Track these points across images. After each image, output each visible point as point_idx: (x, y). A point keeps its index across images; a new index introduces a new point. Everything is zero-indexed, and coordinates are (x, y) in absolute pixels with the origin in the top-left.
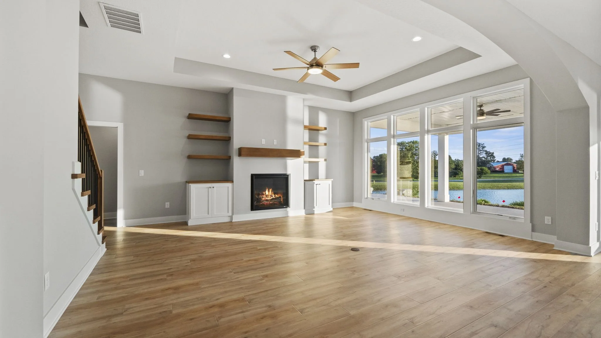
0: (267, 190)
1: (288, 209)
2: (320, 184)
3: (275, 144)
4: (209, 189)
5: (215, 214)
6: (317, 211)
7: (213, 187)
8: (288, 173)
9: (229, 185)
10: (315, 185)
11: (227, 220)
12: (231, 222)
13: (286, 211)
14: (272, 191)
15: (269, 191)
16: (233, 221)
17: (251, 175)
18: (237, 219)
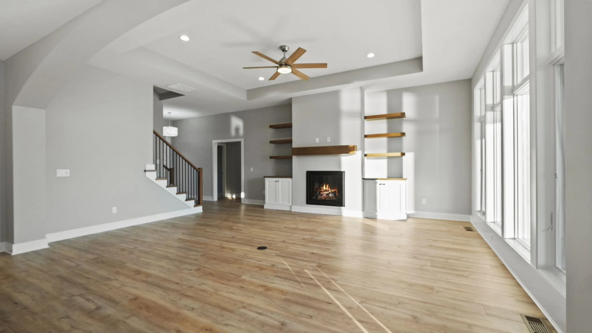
0: (325, 185)
1: (342, 208)
2: (384, 184)
3: (329, 142)
4: (276, 182)
5: (280, 202)
6: (380, 215)
7: (278, 181)
8: (342, 170)
9: (289, 180)
10: (378, 185)
11: (288, 209)
12: (290, 211)
13: (340, 209)
14: (329, 187)
15: (326, 187)
16: (292, 211)
17: (306, 172)
18: (295, 209)
